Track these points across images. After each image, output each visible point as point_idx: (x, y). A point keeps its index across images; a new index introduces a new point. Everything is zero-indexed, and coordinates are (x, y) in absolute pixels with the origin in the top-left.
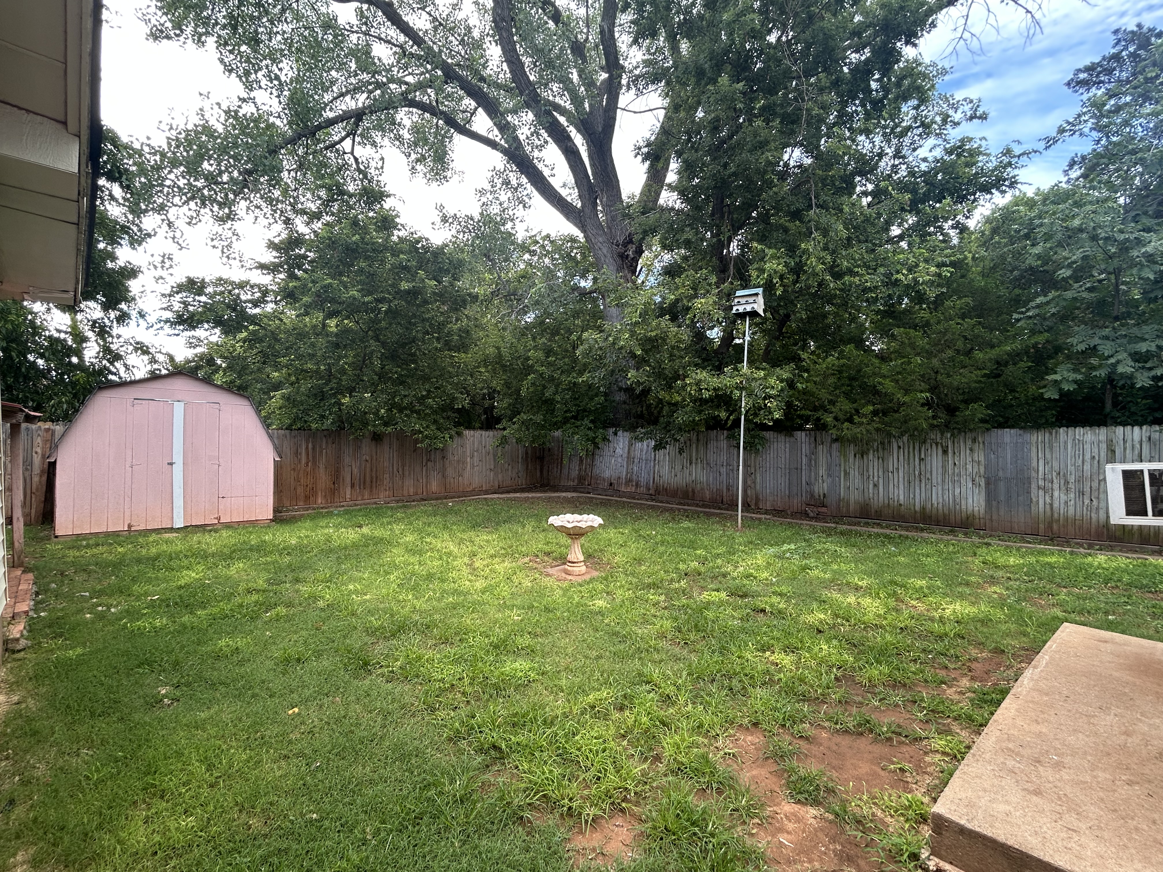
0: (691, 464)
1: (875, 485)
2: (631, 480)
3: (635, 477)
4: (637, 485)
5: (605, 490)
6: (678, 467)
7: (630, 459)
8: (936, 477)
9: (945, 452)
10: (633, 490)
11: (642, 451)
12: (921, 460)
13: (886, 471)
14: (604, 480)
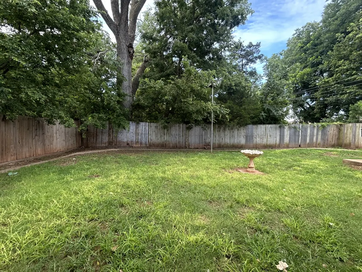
0: (164, 135)
1: (222, 139)
2: (138, 142)
3: (139, 141)
4: (141, 144)
5: (125, 147)
6: (159, 136)
7: (137, 134)
8: (236, 136)
9: (238, 130)
10: (139, 145)
11: (142, 130)
12: (233, 132)
13: (225, 135)
14: (124, 142)
